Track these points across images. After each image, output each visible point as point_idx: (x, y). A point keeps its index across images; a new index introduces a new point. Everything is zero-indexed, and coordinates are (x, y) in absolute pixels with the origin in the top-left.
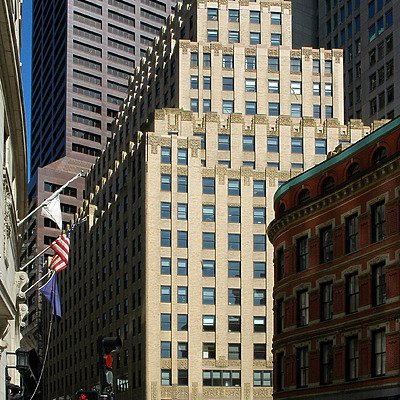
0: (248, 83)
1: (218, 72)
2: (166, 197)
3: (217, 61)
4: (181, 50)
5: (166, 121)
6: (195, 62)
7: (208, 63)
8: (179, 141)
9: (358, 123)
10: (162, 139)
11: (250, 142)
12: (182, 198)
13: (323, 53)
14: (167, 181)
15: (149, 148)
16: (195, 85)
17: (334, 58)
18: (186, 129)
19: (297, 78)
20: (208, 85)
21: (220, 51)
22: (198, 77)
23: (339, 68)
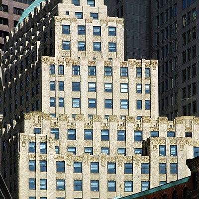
0: (91, 85)
1: (69, 78)
2: (32, 175)
3: (68, 70)
4: (43, 63)
5: (32, 121)
6: (52, 72)
7: (62, 72)
8: (41, 138)
9: (164, 120)
10: (29, 137)
11: (90, 133)
12: (43, 175)
13: (144, 63)
14: (33, 164)
15: (21, 143)
16: (53, 87)
17: (152, 66)
18: (46, 126)
19: (125, 81)
20: (62, 87)
21: (71, 64)
22: (55, 82)
23: (155, 73)
